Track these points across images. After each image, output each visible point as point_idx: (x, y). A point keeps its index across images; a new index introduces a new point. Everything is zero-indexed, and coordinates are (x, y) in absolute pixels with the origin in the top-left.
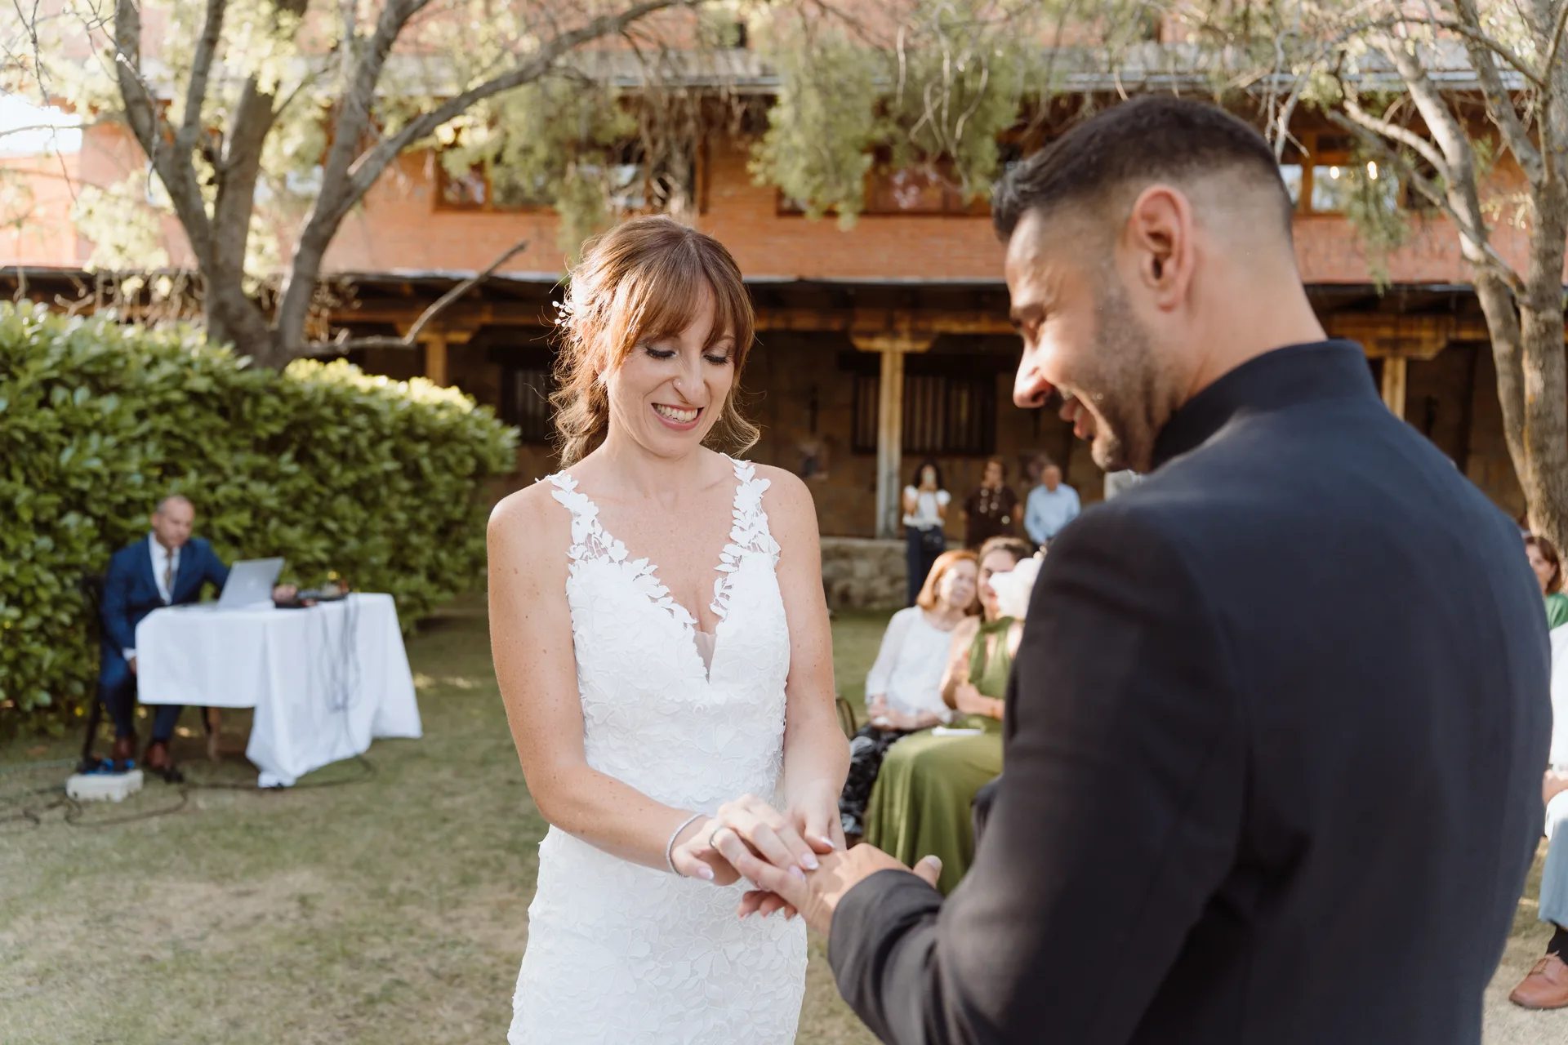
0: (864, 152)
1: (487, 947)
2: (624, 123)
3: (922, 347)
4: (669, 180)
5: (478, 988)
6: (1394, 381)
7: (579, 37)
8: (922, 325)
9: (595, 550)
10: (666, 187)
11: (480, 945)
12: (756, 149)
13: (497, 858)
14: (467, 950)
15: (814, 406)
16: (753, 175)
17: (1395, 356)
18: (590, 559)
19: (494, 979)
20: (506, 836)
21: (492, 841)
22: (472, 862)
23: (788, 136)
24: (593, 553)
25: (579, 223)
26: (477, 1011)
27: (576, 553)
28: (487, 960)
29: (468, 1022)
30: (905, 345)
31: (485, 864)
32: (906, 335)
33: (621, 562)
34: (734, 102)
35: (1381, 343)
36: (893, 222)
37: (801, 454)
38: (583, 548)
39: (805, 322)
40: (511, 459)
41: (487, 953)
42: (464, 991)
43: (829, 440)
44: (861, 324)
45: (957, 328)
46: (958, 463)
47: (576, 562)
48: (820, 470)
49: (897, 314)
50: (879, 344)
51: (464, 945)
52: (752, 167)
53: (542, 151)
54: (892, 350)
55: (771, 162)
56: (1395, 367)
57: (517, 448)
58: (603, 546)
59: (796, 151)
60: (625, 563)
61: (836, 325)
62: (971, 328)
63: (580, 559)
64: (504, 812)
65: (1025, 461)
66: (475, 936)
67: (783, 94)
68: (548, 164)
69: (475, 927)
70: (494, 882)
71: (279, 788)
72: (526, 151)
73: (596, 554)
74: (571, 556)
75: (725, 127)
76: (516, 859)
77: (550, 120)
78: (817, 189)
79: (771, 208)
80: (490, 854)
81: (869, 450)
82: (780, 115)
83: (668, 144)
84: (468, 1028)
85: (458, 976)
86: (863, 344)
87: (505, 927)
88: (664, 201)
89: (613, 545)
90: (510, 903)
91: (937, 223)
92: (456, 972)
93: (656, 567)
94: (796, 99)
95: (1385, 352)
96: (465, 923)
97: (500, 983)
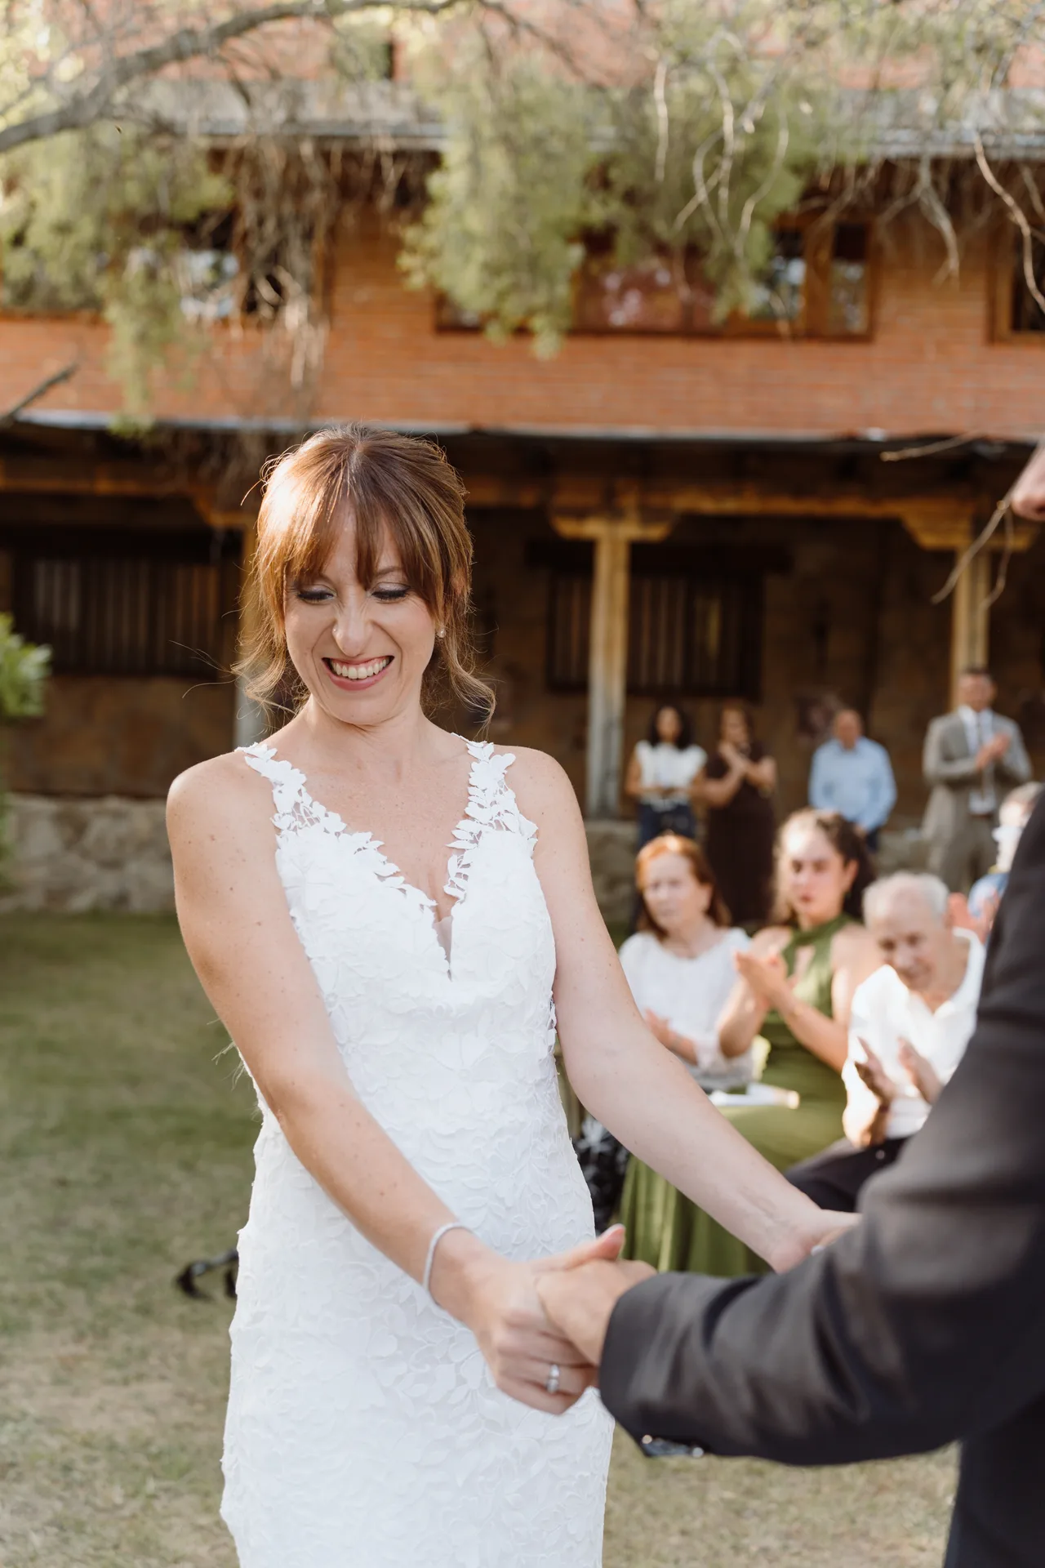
0: (570, 240)
1: (51, 1424)
2: (213, 190)
3: (656, 532)
4: (284, 277)
5: (46, 1482)
7: (152, 62)
8: (656, 500)
9: (305, 819)
10: (278, 288)
11: (38, 1421)
12: (410, 234)
13: (51, 1294)
14: (22, 1428)
15: (490, 621)
16: (407, 274)
18: (301, 829)
19: (67, 1468)
20: (62, 1261)
21: (42, 1268)
22: (15, 1300)
23: (459, 215)
24: (303, 821)
25: (142, 339)
26: (49, 1516)
27: (282, 822)
28: (54, 1443)
29: (36, 1531)
30: (630, 530)
31: (34, 1302)
32: (633, 515)
33: (337, 834)
34: (387, 163)
36: (610, 346)
38: (290, 818)
40: (36, 694)
41: (53, 1432)
42: (25, 1487)
43: (512, 674)
44: (564, 498)
45: (709, 506)
47: (283, 833)
49: (620, 483)
50: (593, 528)
51: (16, 1421)
52: (406, 261)
53: (87, 230)
54: (612, 537)
55: (433, 254)
57: (45, 679)
58: (314, 816)
59: (469, 237)
60: (342, 835)
61: (528, 498)
62: (731, 505)
63: (289, 828)
64: (56, 1225)
65: (804, 707)
66: (33, 1408)
67: (454, 151)
68: (97, 247)
69: (30, 1394)
70: (50, 1328)
72: (63, 229)
73: (307, 822)
74: (277, 824)
75: (370, 199)
76: (79, 1295)
77: (95, 181)
78: (502, 296)
79: (426, 321)
80: (40, 1288)
81: (578, 687)
82: (448, 183)
83: (280, 224)
84: (36, 1540)
85: (12, 1465)
86: (568, 528)
87: (76, 1393)
88: (276, 308)
89: (326, 815)
90: (78, 1359)
91: (675, 349)
92: (9, 1459)
93: (382, 843)
94: (474, 161)
96: (14, 1388)
97: (77, 1475)
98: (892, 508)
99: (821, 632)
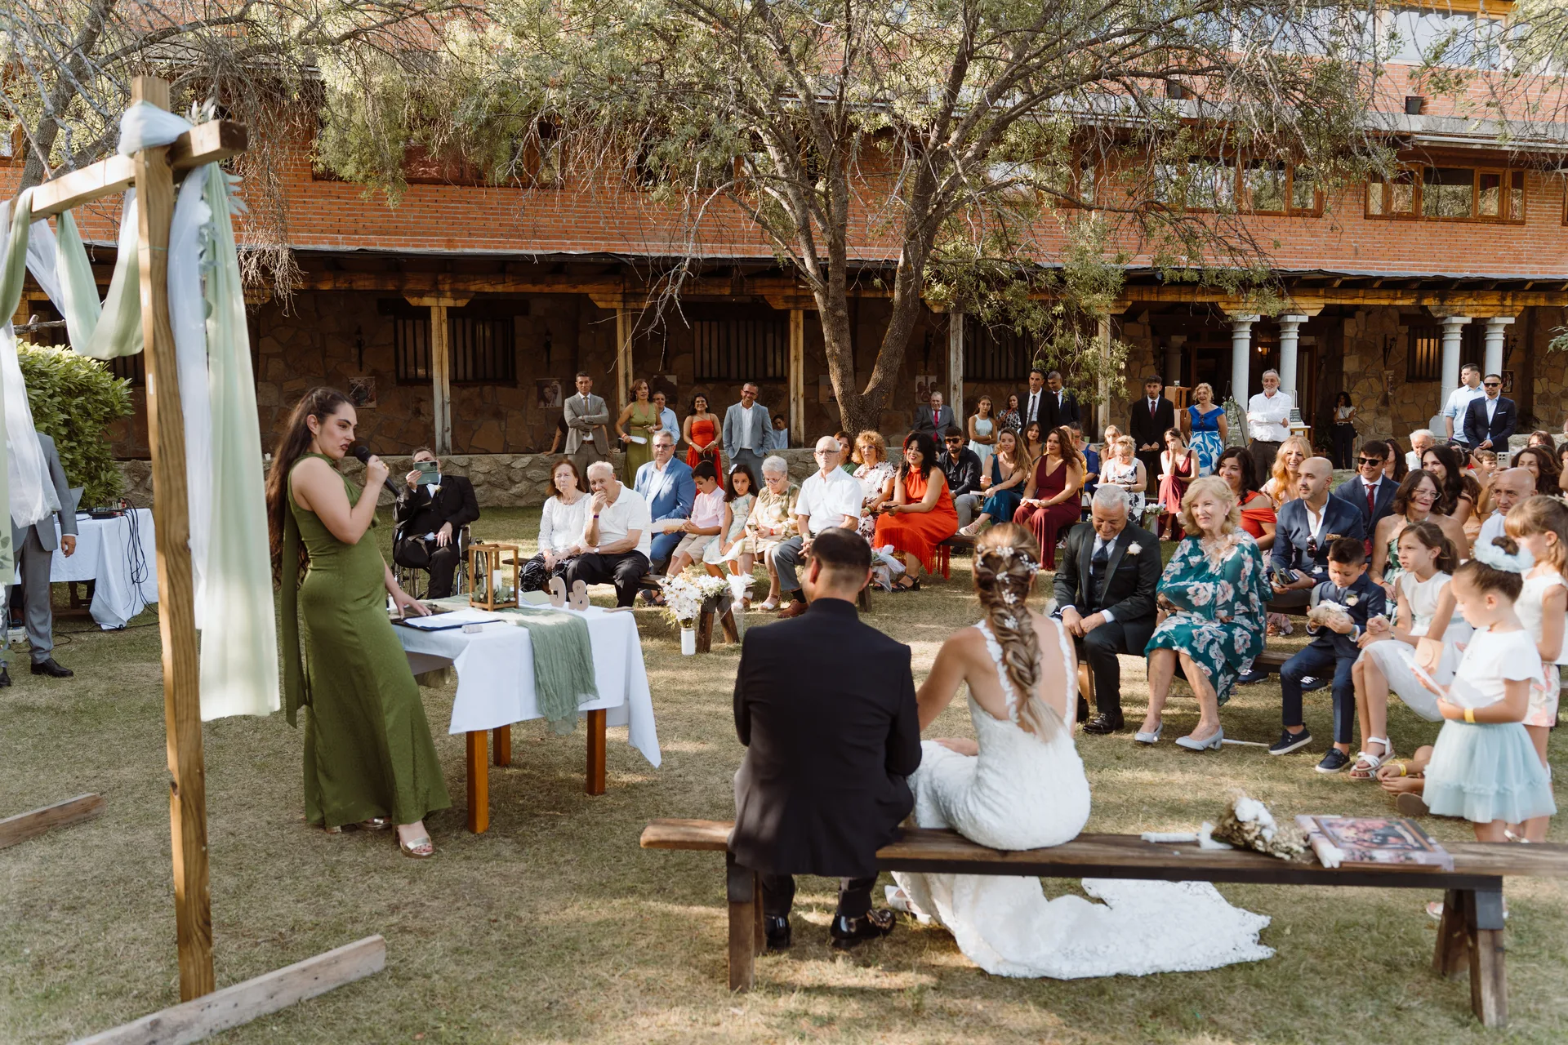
3: (462, 303)
6: (797, 326)
8: (461, 286)
15: (360, 345)
17: (797, 309)
30: (449, 302)
32: (448, 294)
35: (787, 299)
37: (353, 386)
39: (364, 284)
43: (375, 373)
44: (410, 286)
45: (488, 289)
46: (487, 389)
48: (371, 401)
49: (440, 277)
50: (427, 301)
54: (438, 306)
56: (797, 318)
61: (391, 286)
62: (500, 288)
65: (541, 387)
71: (120, 629)
86: (414, 301)
91: (456, 190)
95: (791, 305)
98: (582, 289)
99: (548, 347)
